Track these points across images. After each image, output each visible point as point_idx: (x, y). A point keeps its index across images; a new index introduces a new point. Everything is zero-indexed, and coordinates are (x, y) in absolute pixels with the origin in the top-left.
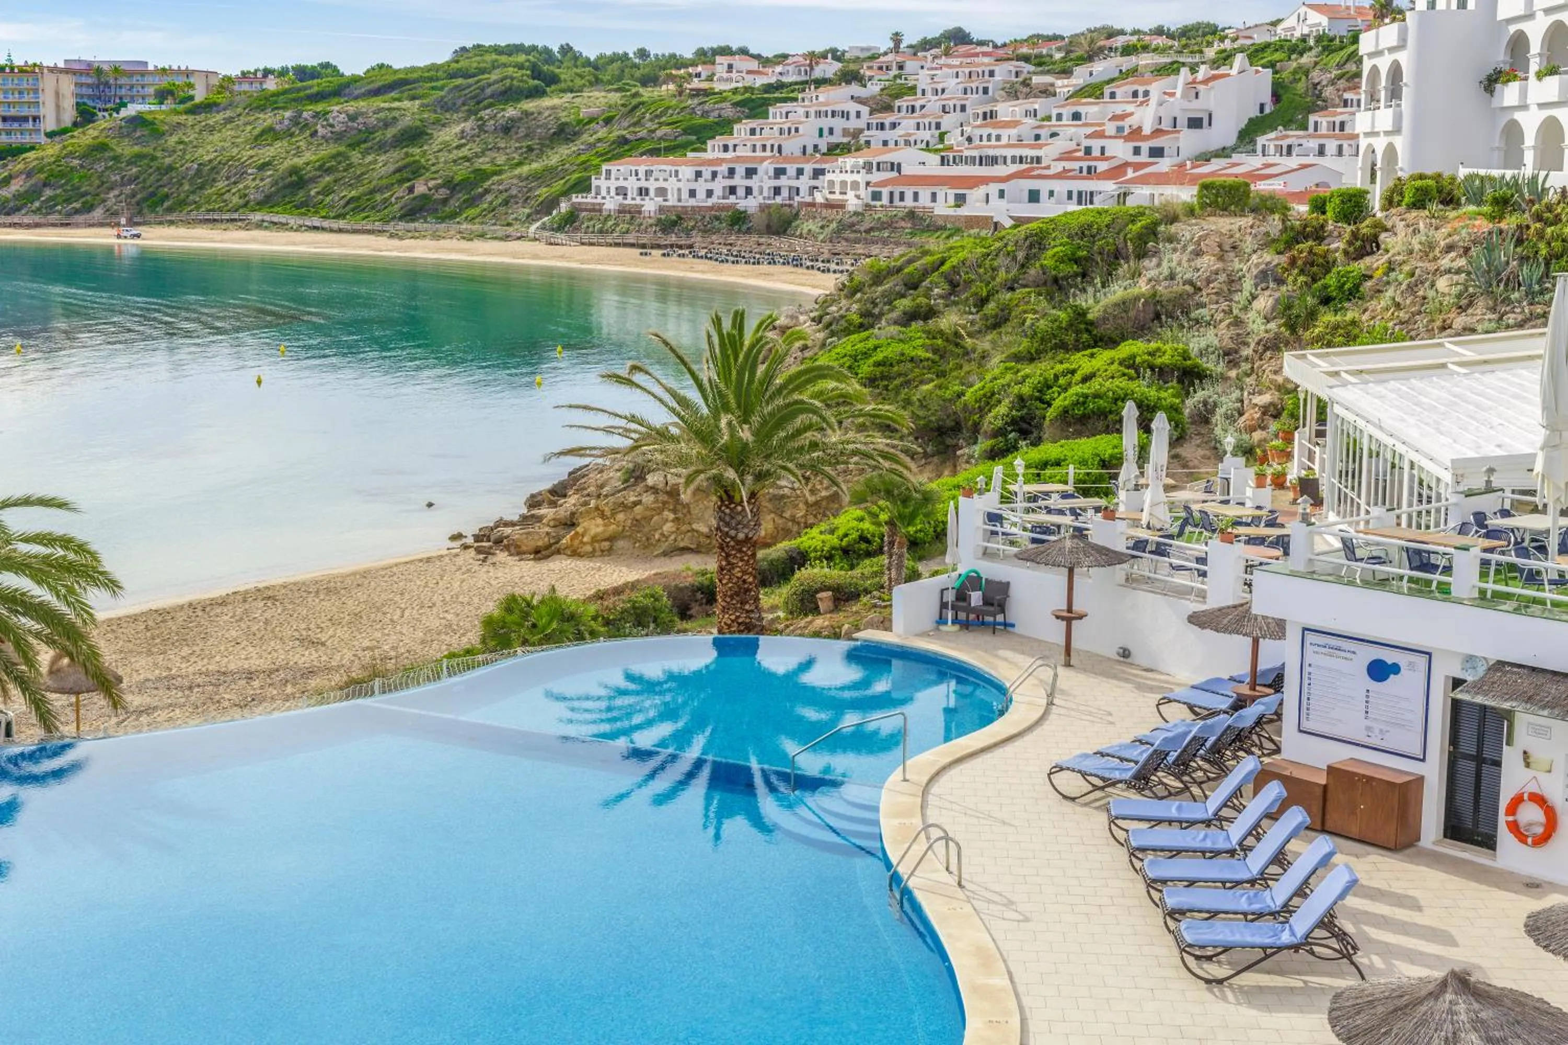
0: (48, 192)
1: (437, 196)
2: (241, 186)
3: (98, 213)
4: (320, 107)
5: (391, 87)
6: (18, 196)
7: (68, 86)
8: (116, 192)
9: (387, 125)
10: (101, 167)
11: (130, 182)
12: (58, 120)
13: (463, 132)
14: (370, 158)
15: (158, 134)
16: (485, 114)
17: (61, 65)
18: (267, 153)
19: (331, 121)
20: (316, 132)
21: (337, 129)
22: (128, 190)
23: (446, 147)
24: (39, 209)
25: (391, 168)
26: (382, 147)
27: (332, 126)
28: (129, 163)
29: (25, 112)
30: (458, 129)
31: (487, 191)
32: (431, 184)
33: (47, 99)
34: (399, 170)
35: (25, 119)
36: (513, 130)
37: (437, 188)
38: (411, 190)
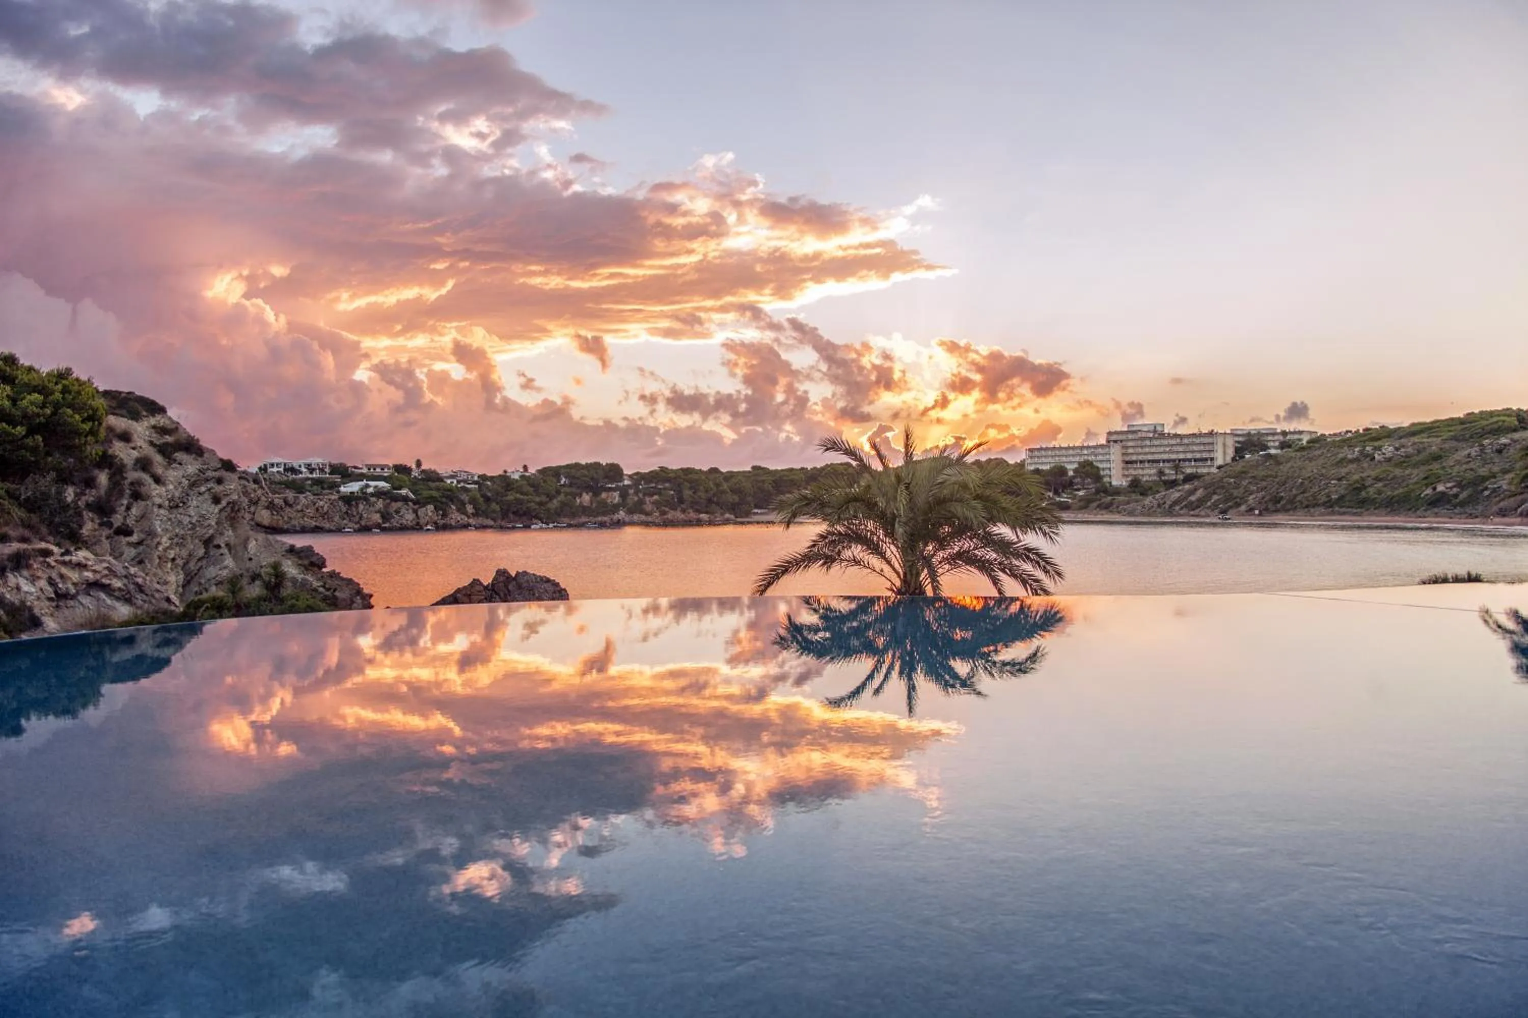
0: (1215, 497)
1: (1451, 493)
2: (1327, 491)
3: (1243, 508)
4: (1376, 444)
5: (1421, 432)
6: (1199, 500)
7: (1230, 442)
8: (1254, 496)
9: (1419, 452)
10: (1244, 483)
11: (1262, 490)
12: (1224, 459)
13: (1469, 454)
14: (1407, 472)
15: (1278, 463)
16: (1486, 442)
17: (1229, 431)
18: (1343, 471)
19: (1384, 451)
20: (1374, 458)
21: (1387, 456)
22: (1260, 495)
23: (1458, 462)
24: (1210, 507)
25: (1422, 476)
26: (1415, 466)
27: (1384, 454)
28: (1262, 480)
29: (1205, 455)
30: (1466, 452)
31: (1486, 489)
32: (1449, 485)
33: (1219, 449)
34: (1426, 478)
35: (1206, 459)
36: (1505, 451)
37: (1451, 488)
38: (1435, 489)
